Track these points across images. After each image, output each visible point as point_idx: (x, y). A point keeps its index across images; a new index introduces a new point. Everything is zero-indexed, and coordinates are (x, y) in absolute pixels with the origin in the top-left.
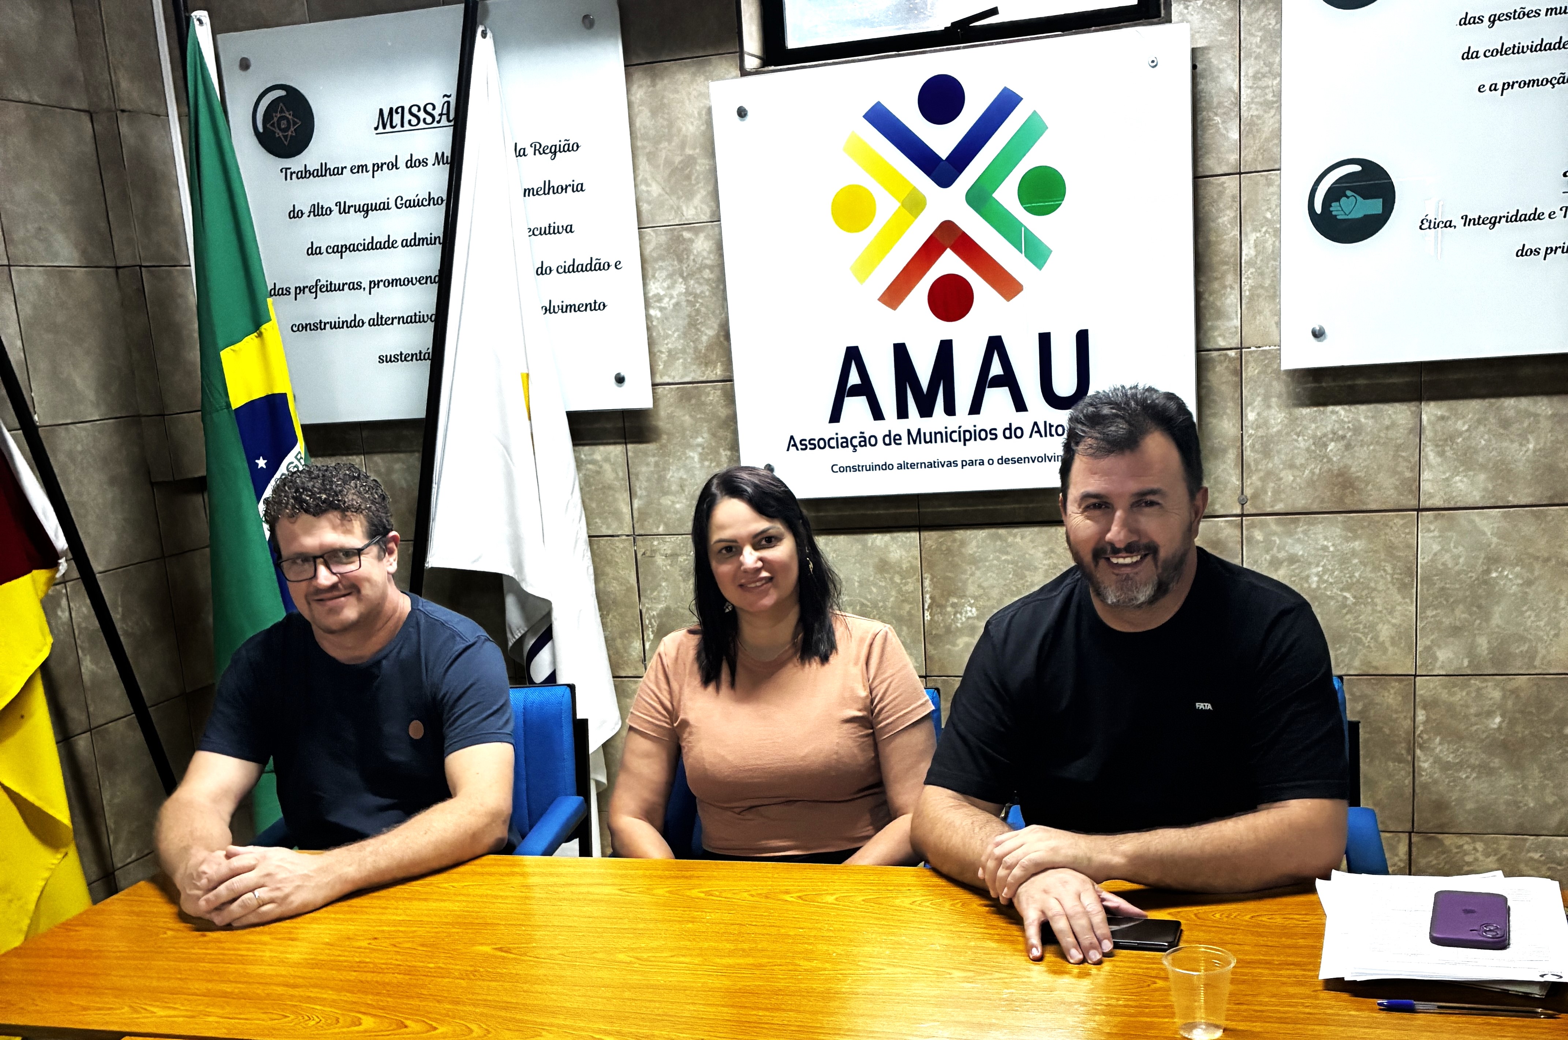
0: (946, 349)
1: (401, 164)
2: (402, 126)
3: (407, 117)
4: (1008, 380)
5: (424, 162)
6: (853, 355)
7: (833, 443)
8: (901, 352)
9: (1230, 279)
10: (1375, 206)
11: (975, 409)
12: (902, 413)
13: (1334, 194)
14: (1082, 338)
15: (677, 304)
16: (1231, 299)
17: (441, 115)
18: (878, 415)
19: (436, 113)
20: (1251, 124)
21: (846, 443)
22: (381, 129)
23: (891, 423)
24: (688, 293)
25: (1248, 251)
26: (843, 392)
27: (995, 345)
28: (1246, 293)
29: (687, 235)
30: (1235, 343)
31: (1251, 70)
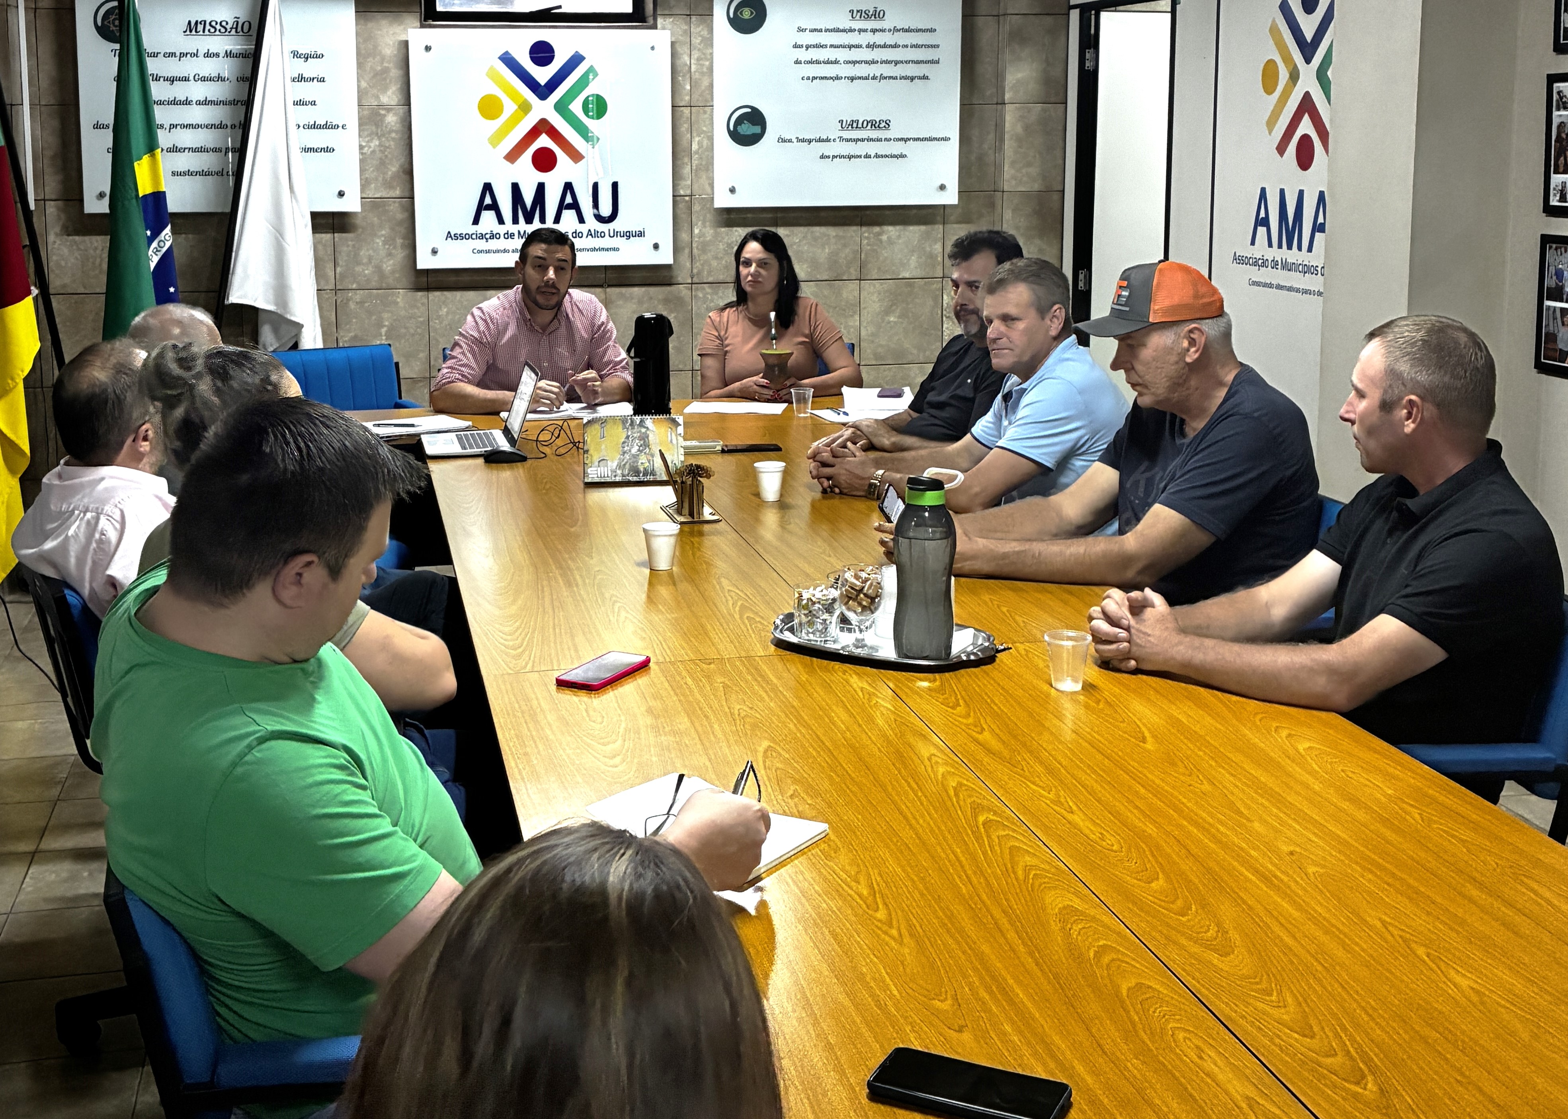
0: (541, 188)
1: (201, 54)
2: (204, 31)
3: (208, 27)
4: (575, 206)
5: (217, 55)
6: (487, 188)
7: (474, 236)
8: (515, 188)
9: (686, 160)
10: (757, 129)
11: (557, 220)
12: (515, 221)
13: (739, 121)
14: (615, 186)
15: (373, 152)
16: (687, 170)
17: (231, 28)
18: (501, 221)
19: (228, 27)
20: (697, 82)
21: (482, 236)
22: (188, 33)
23: (509, 226)
24: (380, 145)
25: (695, 147)
26: (481, 207)
27: (568, 187)
28: (694, 168)
29: (383, 112)
30: (688, 192)
31: (696, 56)
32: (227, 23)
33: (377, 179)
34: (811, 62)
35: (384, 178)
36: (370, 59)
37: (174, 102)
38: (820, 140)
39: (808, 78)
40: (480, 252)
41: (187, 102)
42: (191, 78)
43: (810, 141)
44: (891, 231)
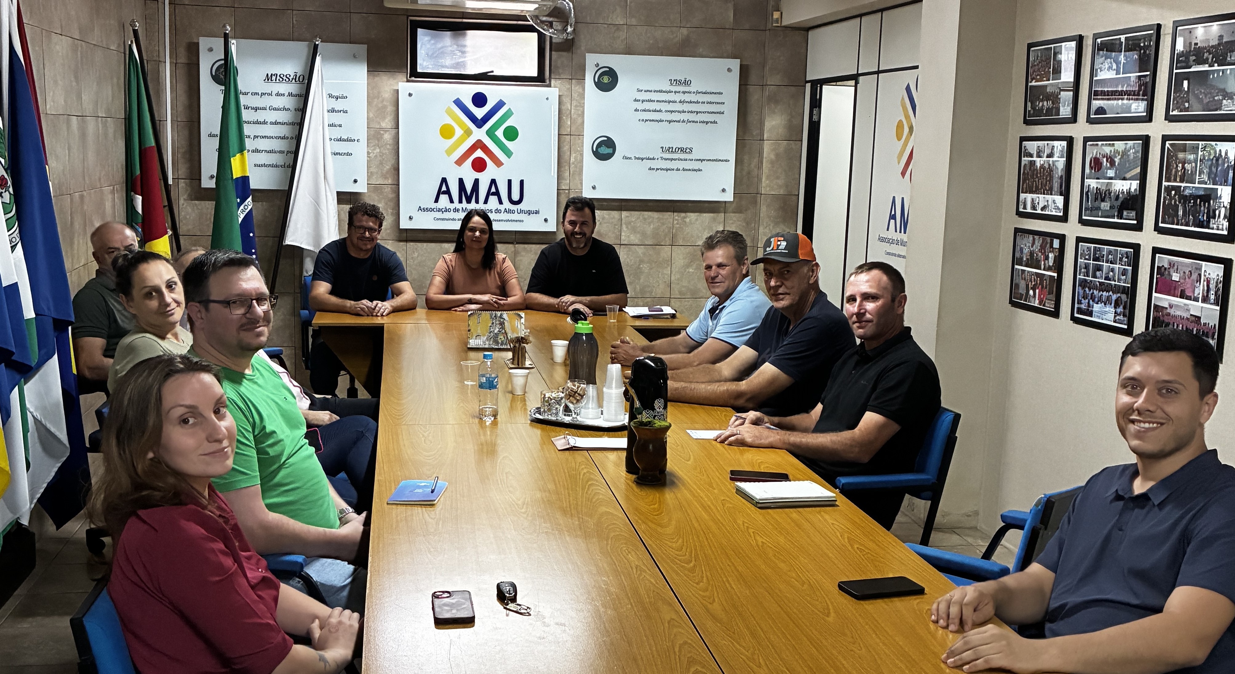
0: (476, 182)
1: (274, 94)
2: (276, 80)
3: (278, 77)
4: (497, 193)
5: (284, 95)
6: (444, 180)
7: (435, 210)
8: (461, 181)
9: (567, 168)
10: (610, 151)
11: (486, 202)
12: (460, 201)
13: (599, 145)
14: (522, 182)
15: (376, 156)
16: (567, 174)
17: (292, 79)
18: (452, 201)
19: (291, 78)
20: (574, 120)
21: (439, 210)
22: (266, 81)
23: (456, 205)
24: (380, 152)
25: (572, 160)
26: (439, 192)
27: (493, 182)
28: (571, 173)
29: (382, 132)
30: (568, 188)
31: (575, 104)
32: (290, 76)
33: (377, 173)
34: (645, 111)
35: (382, 172)
36: (376, 100)
37: (257, 123)
38: (649, 159)
39: (643, 120)
40: (438, 219)
41: (265, 123)
42: (268, 108)
43: (642, 159)
44: (692, 216)
